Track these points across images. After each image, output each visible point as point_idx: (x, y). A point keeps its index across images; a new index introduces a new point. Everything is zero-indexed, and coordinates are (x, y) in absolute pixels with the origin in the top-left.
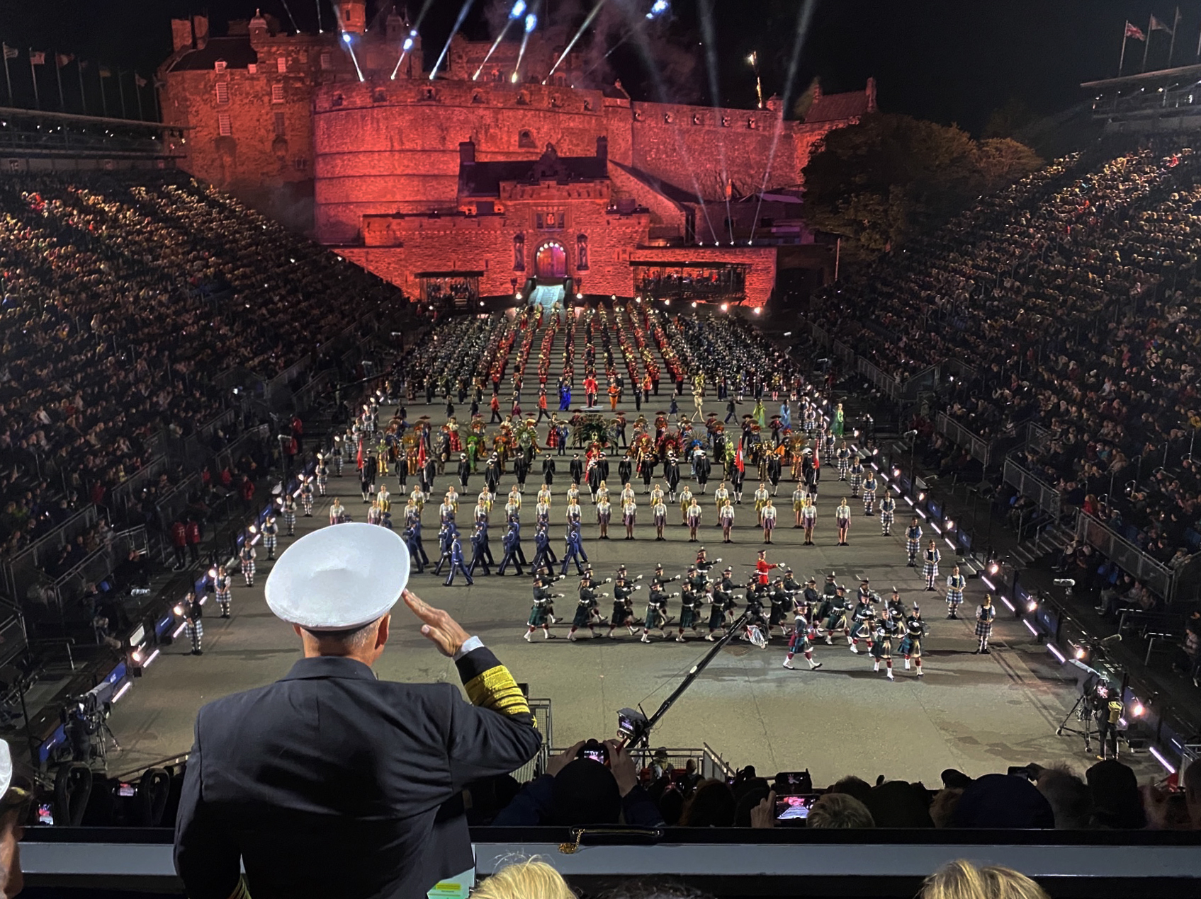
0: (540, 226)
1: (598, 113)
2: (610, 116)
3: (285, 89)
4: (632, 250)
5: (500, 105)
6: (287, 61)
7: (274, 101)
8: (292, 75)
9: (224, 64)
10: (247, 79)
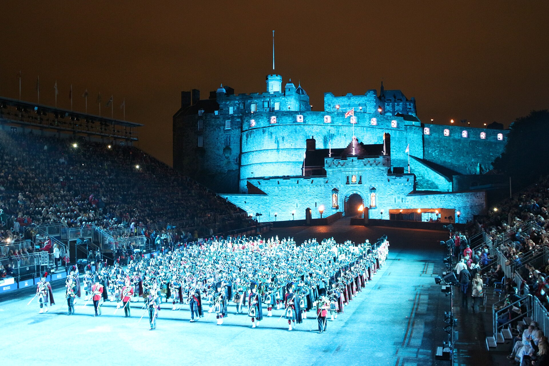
0: (348, 183)
1: (401, 129)
2: (408, 130)
3: (232, 123)
4: (403, 196)
5: (340, 124)
6: (234, 108)
7: (226, 129)
8: (236, 115)
9: (203, 111)
10: (214, 118)
